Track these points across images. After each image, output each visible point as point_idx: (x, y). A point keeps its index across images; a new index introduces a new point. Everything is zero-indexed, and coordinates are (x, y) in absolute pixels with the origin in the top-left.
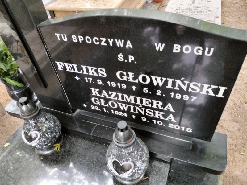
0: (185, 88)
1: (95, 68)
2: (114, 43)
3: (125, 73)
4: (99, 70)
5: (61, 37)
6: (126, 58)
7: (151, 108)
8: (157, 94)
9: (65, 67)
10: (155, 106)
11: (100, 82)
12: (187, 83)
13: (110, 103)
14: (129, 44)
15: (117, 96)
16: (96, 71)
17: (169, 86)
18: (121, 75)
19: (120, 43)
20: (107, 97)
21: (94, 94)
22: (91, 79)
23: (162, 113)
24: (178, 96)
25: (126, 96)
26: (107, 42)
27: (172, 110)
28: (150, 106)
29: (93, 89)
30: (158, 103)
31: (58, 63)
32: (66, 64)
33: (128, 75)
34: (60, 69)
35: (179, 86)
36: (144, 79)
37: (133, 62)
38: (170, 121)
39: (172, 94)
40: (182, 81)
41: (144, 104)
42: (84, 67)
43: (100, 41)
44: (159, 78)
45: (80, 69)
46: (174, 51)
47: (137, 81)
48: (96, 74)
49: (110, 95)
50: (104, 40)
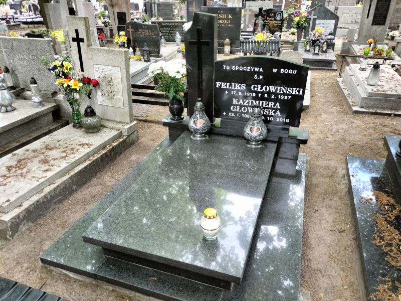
0: (285, 91)
1: (240, 84)
2: (254, 69)
3: (256, 86)
4: (242, 86)
5: (226, 67)
6: (258, 77)
7: (268, 108)
8: (272, 97)
9: (221, 85)
10: (270, 106)
11: (240, 93)
12: (286, 88)
13: (243, 108)
14: (261, 70)
15: (249, 102)
16: (240, 86)
17: (278, 92)
18: (254, 87)
19: (257, 69)
20: (242, 104)
21: (234, 103)
22: (235, 92)
23: (274, 110)
24: (282, 97)
25: (254, 101)
26: (251, 69)
27: (279, 107)
28: (267, 106)
29: (234, 99)
30: (272, 104)
31: (217, 83)
32: (223, 83)
33: (258, 87)
34: (217, 87)
35: (283, 91)
36: (266, 89)
37: (261, 79)
38: (278, 116)
39: (279, 96)
40: (284, 88)
41: (264, 106)
42: (233, 84)
43: (247, 68)
44: (273, 87)
45: (231, 85)
46: (281, 72)
47: (262, 90)
48: (239, 88)
49: (244, 102)
50: (249, 68)
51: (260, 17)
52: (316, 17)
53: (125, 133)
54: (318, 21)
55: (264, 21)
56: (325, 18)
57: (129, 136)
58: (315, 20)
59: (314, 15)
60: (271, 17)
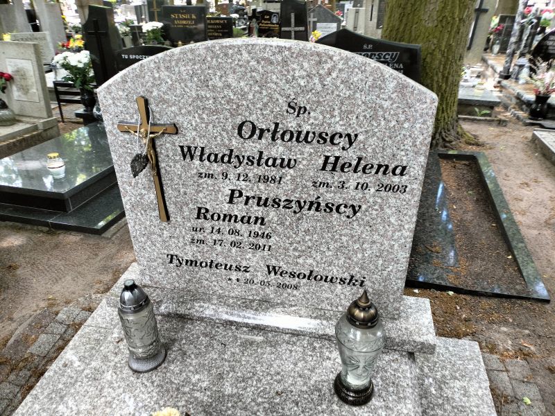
51: (254, 20)
52: (315, 19)
53: (41, 127)
54: (318, 25)
55: (258, 24)
56: (325, 21)
57: (45, 130)
58: (315, 23)
59: (314, 18)
60: (266, 20)
